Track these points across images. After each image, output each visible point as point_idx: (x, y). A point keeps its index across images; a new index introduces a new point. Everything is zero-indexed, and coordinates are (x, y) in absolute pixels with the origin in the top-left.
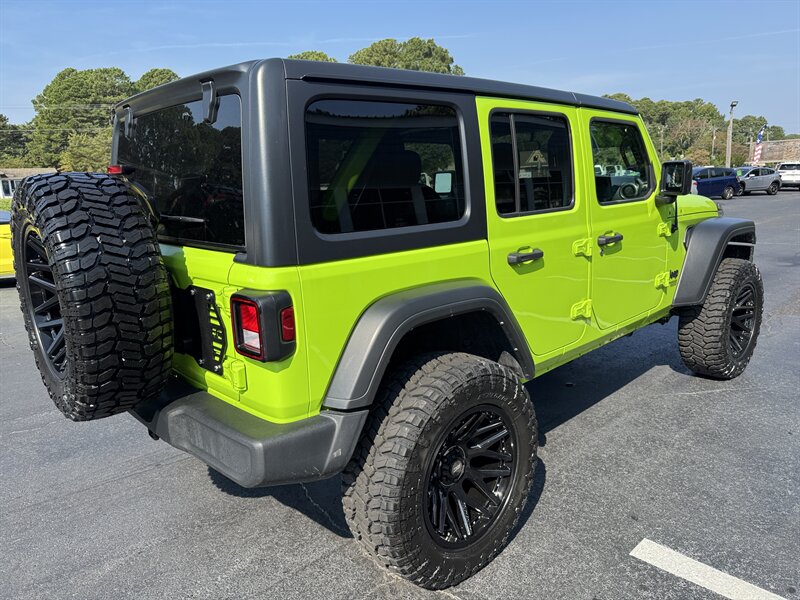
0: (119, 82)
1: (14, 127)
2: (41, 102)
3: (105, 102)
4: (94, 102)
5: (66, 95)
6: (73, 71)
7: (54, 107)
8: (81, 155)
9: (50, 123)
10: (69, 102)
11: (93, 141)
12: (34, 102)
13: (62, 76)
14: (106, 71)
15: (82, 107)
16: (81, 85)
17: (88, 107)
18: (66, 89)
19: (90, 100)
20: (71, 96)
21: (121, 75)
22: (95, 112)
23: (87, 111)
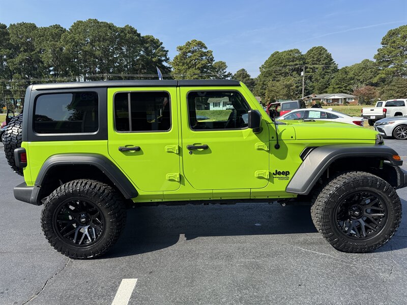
0: (297, 55)
1: (252, 79)
2: (263, 68)
3: (289, 65)
4: (284, 66)
5: (273, 64)
6: (278, 52)
7: (267, 69)
8: (272, 91)
9: (265, 76)
10: (274, 67)
11: (278, 84)
12: (260, 68)
13: (273, 55)
14: (291, 51)
15: (278, 68)
16: (280, 59)
17: (281, 68)
18: (273, 61)
19: (282, 65)
20: (275, 64)
21: (298, 52)
22: (284, 70)
23: (280, 70)
